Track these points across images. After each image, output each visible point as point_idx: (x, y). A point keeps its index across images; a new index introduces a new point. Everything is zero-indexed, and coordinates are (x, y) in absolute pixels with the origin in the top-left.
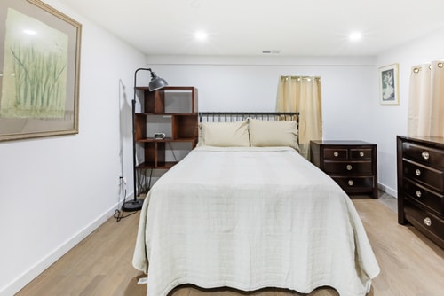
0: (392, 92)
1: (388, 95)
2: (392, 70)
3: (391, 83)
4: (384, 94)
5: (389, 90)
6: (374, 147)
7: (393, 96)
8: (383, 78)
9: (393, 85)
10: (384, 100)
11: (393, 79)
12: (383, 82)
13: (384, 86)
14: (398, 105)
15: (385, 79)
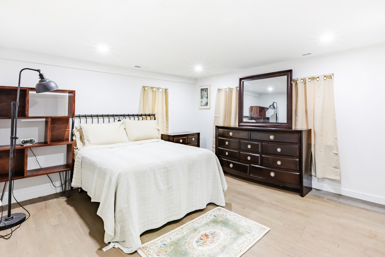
0: (206, 101)
1: (204, 103)
2: (207, 89)
3: (206, 96)
4: (201, 102)
5: (205, 100)
6: (198, 134)
7: (207, 104)
8: (201, 93)
9: (207, 98)
10: (201, 106)
11: (207, 94)
12: (201, 95)
13: (202, 97)
14: (209, 109)
15: (203, 94)
